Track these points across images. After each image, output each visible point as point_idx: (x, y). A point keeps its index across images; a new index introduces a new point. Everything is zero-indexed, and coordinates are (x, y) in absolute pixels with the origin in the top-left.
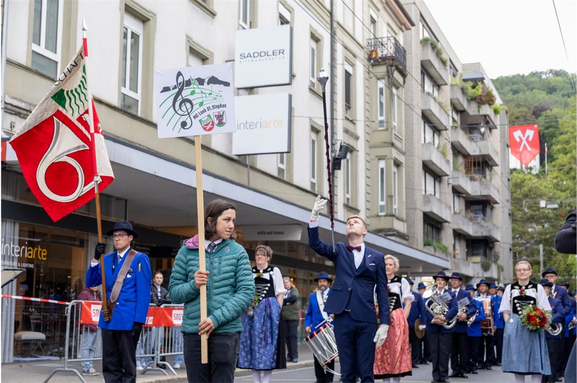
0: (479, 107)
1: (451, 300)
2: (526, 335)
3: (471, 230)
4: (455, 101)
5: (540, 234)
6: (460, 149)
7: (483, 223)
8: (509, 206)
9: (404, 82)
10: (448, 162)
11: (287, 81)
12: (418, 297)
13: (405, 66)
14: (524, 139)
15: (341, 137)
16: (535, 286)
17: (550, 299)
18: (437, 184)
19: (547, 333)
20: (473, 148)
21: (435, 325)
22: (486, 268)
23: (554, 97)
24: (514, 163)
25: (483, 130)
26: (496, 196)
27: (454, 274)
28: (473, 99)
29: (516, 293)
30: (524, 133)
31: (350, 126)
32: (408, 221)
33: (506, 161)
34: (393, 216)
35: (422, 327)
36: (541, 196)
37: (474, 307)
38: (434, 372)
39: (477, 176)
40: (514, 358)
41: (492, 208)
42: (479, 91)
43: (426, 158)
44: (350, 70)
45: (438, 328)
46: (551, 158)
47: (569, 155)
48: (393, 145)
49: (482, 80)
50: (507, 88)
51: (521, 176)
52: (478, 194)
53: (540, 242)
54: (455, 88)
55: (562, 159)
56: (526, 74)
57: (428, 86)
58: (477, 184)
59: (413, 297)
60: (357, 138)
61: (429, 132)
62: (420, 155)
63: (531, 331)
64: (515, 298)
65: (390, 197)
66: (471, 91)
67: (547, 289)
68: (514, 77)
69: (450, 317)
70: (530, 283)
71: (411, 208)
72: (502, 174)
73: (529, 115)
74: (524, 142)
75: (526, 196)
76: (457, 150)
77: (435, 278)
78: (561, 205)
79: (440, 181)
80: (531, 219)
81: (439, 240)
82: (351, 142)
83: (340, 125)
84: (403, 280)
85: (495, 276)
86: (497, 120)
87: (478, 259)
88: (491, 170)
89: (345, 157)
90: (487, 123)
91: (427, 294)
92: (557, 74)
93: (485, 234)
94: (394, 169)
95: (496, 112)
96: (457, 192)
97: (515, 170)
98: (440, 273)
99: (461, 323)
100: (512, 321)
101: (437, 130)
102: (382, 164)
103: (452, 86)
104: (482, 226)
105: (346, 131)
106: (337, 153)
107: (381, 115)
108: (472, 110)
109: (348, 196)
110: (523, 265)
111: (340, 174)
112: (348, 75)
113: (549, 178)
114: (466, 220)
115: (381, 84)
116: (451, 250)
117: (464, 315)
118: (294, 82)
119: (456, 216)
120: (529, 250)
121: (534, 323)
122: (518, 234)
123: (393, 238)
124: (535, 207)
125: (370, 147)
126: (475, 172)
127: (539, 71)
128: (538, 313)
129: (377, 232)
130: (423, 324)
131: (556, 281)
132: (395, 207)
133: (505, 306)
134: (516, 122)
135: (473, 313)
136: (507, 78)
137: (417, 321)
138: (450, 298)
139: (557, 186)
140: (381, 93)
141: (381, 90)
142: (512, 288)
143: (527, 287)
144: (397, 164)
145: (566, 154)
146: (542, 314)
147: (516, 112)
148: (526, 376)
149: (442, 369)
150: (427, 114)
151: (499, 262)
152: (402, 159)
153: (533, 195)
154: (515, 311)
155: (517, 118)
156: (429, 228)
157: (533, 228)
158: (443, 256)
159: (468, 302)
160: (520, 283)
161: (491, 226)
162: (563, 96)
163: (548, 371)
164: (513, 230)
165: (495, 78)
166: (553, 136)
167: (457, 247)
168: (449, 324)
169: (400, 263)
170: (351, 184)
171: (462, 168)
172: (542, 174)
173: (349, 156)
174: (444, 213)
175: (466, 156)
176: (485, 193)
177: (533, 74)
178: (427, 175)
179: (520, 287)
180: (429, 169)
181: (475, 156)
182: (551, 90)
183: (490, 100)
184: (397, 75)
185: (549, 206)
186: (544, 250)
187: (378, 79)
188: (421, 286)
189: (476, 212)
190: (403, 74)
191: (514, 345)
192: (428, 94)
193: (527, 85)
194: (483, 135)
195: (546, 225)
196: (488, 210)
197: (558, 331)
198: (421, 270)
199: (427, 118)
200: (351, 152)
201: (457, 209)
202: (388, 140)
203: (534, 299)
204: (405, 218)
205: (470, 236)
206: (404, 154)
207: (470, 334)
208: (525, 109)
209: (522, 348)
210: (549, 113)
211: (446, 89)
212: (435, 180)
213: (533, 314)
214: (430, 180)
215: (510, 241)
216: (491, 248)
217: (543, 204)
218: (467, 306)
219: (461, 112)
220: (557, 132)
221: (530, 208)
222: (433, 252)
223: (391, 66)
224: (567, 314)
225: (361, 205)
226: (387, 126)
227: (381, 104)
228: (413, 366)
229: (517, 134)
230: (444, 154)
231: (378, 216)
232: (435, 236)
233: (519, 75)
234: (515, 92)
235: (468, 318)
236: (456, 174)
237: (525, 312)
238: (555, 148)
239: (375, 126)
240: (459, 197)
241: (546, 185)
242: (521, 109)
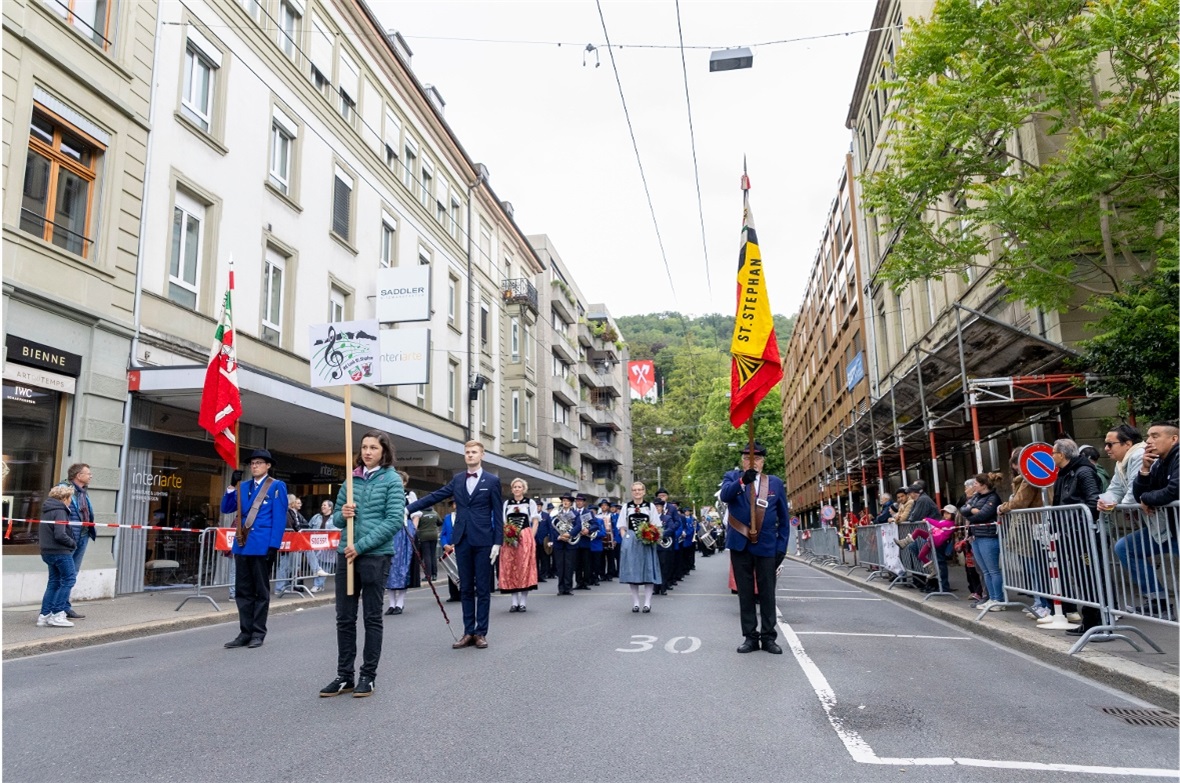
0: (603, 344)
1: (576, 519)
2: (641, 548)
3: (597, 454)
4: (582, 338)
5: (658, 457)
6: (586, 381)
7: (607, 448)
8: (630, 432)
9: (536, 320)
10: (576, 393)
11: (426, 317)
12: (546, 516)
13: (537, 306)
14: (641, 373)
15: (477, 369)
16: (648, 505)
17: (662, 518)
18: (566, 413)
19: (659, 546)
20: (598, 381)
21: (561, 541)
22: (610, 488)
23: (670, 336)
24: (635, 394)
25: (607, 364)
26: (618, 423)
27: (579, 495)
28: (599, 336)
29: (632, 511)
30: (641, 367)
31: (486, 359)
32: (539, 447)
33: (626, 392)
34: (526, 442)
35: (550, 544)
36: (658, 424)
37: (596, 524)
38: (559, 585)
39: (602, 406)
40: (631, 570)
41: (615, 435)
42: (603, 329)
43: (556, 389)
44: (486, 308)
45: (564, 544)
46: (668, 390)
47: (682, 387)
48: (525, 377)
49: (606, 319)
50: (629, 328)
51: (641, 406)
52: (603, 422)
53: (658, 465)
54: (582, 326)
55: (677, 391)
56: (646, 315)
57: (558, 324)
58: (602, 412)
59: (540, 515)
60: (493, 371)
61: (559, 365)
62: (551, 386)
63: (647, 545)
64: (631, 516)
65: (523, 425)
66: (596, 330)
67: (660, 507)
68: (635, 317)
69: (574, 534)
70: (644, 502)
71: (542, 435)
72: (624, 404)
73: (648, 351)
74: (641, 376)
75: (646, 424)
76: (584, 382)
77: (561, 499)
78: (674, 432)
79: (569, 411)
80: (650, 444)
81: (568, 464)
82: (487, 374)
83: (477, 358)
84: (531, 501)
85: (618, 496)
86: (619, 356)
87: (603, 481)
88: (614, 400)
89: (481, 388)
90: (611, 358)
91: (553, 513)
92: (672, 315)
93: (609, 458)
94: (527, 399)
95: (619, 348)
96: (584, 420)
97: (636, 400)
98: (566, 494)
99: (585, 538)
100: (628, 536)
101: (566, 364)
102: (516, 395)
103: (579, 324)
104: (606, 451)
105: (483, 364)
106: (474, 384)
107: (515, 349)
108: (597, 346)
109: (484, 424)
110: (639, 486)
111: (476, 404)
112: (484, 313)
113: (665, 408)
114: (592, 446)
115: (516, 321)
116: (578, 472)
117: (586, 531)
118: (433, 318)
119: (583, 442)
120: (648, 473)
121: (648, 538)
122: (638, 458)
123: (526, 463)
124: (653, 433)
125: (505, 379)
126: (600, 402)
127: (657, 312)
128: (651, 529)
129: (511, 457)
130: (550, 541)
131: (668, 499)
132: (528, 434)
133: (622, 523)
134: (636, 357)
135: (594, 530)
136: (629, 318)
137: (545, 539)
138: (574, 516)
139: (672, 415)
140: (515, 330)
141: (515, 327)
142: (629, 506)
143: (641, 506)
144: (530, 395)
145: (680, 386)
146: (656, 530)
147: (637, 348)
148: (640, 586)
149: (566, 582)
150: (557, 349)
151: (622, 483)
152: (534, 390)
153: (651, 423)
154: (631, 527)
155: (638, 354)
156: (559, 453)
157: (651, 453)
158: (571, 478)
159: (591, 518)
160: (635, 502)
161: (614, 451)
162: (677, 335)
163: (659, 581)
164: (634, 455)
165: (618, 317)
166: (669, 370)
167: (585, 470)
168: (573, 541)
169: (529, 485)
170: (486, 413)
171: (589, 399)
172: (660, 402)
173: (485, 387)
174: (573, 440)
175: (592, 387)
176: (609, 421)
177: (652, 316)
178: (557, 405)
179: (636, 506)
180: (558, 399)
181: (600, 388)
182: (667, 330)
183: (612, 338)
184: (529, 313)
185: (665, 433)
186: (661, 472)
187: (512, 317)
188: (550, 507)
189: (601, 438)
190: (535, 313)
191: (630, 558)
192: (558, 332)
193: (646, 325)
194: (607, 369)
195: (663, 450)
196: (612, 436)
197: (669, 544)
198: (551, 492)
199: (557, 353)
200: (487, 383)
201: (584, 436)
202: (522, 373)
203: (647, 517)
204: (537, 444)
205: (595, 459)
206: (535, 385)
207: (593, 549)
208: (645, 347)
209: (637, 561)
210: (665, 349)
211: (574, 327)
212: (564, 409)
213: (648, 530)
214: (560, 409)
215: (632, 464)
216: (615, 471)
217: (659, 431)
218: (590, 522)
219: (588, 348)
220: (673, 367)
221: (648, 434)
222: (562, 475)
223: (524, 305)
224: (676, 528)
225: (497, 433)
226: (519, 360)
227: (515, 339)
228: (540, 580)
229: (635, 368)
230: (572, 386)
231: (512, 442)
232: (564, 460)
233: (639, 316)
234: (636, 331)
235: (590, 533)
236: (583, 404)
237: (640, 528)
238: (670, 381)
239: (509, 359)
240: (586, 424)
241: (662, 413)
242: (642, 346)
